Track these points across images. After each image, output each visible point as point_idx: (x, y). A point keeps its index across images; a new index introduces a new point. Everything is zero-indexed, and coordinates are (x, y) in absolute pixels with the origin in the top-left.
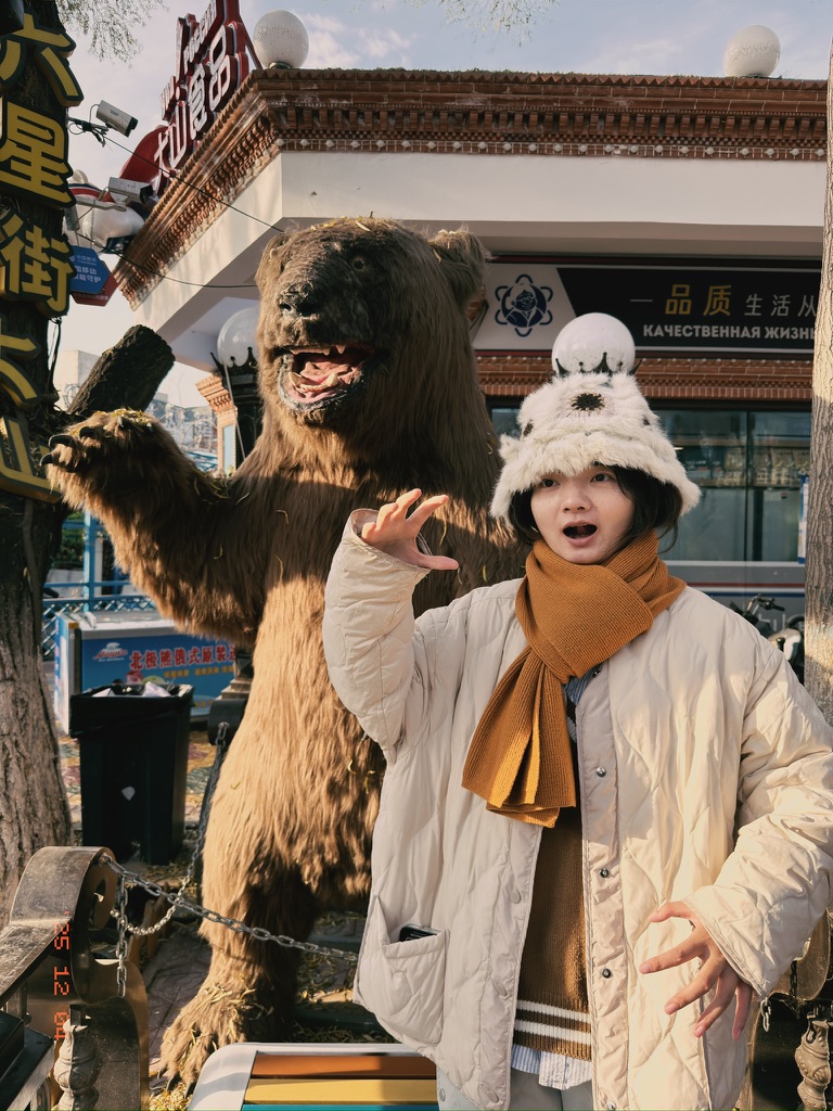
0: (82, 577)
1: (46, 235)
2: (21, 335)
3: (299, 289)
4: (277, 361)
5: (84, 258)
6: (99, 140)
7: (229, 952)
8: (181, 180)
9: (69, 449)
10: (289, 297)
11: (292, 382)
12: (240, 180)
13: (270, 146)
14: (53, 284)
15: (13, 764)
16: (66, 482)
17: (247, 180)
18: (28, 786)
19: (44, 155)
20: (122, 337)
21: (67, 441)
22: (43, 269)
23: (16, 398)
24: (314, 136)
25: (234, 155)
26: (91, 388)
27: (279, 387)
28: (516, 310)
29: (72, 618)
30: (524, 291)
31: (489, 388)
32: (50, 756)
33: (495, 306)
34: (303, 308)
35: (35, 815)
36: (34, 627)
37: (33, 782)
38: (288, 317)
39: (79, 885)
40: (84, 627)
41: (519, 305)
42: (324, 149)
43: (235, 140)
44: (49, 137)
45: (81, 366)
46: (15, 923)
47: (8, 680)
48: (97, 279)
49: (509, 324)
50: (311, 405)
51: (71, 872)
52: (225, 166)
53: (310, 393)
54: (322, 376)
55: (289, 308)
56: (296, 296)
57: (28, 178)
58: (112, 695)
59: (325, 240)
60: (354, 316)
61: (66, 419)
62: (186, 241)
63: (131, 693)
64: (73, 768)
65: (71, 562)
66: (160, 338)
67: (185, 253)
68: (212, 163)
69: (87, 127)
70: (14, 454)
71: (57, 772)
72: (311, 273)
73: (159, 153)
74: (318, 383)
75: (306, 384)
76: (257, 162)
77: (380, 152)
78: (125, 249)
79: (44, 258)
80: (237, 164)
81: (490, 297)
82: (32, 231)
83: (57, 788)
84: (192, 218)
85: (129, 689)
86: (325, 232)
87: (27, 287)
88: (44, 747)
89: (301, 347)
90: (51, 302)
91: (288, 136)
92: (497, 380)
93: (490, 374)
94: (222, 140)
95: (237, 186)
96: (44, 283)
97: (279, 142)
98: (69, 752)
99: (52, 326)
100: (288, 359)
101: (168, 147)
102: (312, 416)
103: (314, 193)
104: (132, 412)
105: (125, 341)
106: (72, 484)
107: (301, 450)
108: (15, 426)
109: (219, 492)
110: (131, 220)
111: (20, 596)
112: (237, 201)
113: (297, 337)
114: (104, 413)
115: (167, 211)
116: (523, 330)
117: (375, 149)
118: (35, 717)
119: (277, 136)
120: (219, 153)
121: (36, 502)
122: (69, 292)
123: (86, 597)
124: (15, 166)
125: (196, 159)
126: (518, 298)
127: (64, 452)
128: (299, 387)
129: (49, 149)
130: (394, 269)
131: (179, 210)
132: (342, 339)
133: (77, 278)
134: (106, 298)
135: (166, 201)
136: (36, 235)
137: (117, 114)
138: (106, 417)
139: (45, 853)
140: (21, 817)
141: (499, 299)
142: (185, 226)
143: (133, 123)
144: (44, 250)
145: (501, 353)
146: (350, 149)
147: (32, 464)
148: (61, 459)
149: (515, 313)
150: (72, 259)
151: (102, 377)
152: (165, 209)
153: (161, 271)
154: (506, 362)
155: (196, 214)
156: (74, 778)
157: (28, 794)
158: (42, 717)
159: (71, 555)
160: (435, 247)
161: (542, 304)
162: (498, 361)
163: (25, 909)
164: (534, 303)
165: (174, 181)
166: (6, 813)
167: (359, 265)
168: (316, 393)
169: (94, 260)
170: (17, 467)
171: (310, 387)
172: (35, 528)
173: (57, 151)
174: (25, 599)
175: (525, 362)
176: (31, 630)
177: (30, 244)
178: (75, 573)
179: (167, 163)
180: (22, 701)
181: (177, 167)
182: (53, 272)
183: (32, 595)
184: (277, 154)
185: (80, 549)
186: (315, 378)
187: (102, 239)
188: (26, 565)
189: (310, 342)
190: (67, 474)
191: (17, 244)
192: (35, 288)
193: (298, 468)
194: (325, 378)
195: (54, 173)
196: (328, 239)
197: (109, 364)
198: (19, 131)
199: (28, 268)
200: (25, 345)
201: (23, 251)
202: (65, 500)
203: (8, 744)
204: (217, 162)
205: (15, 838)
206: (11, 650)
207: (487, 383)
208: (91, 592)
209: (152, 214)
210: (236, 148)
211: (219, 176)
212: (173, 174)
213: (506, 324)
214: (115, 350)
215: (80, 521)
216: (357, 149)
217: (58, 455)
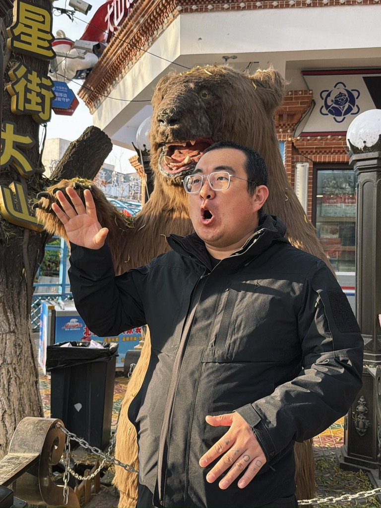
0: (59, 281)
1: (39, 76)
2: (24, 134)
3: (168, 111)
4: (159, 150)
5: (60, 88)
6: (70, 18)
7: (128, 494)
8: (121, 32)
9: (48, 200)
10: (163, 116)
11: (166, 162)
12: (155, 32)
13: (173, 10)
14: (42, 104)
15: (12, 381)
16: (46, 218)
17: (159, 32)
18: (21, 395)
19: (39, 30)
20: (82, 133)
21: (46, 196)
22: (37, 96)
23: (21, 172)
24: (200, 3)
25: (152, 17)
26: (63, 164)
27: (159, 164)
28: (334, 105)
29: (50, 303)
30: (340, 93)
31: (315, 157)
32: (33, 379)
33: (320, 103)
34: (171, 121)
35: (24, 413)
36: (27, 303)
37: (23, 392)
38: (163, 126)
39: (45, 437)
40: (57, 309)
41: (336, 102)
42: (207, 10)
43: (153, 8)
44: (41, 19)
45: (61, 148)
46: (11, 454)
47: (12, 332)
48: (67, 100)
49: (329, 114)
50: (175, 174)
51: (40, 430)
52: (146, 24)
53: (175, 168)
54: (182, 158)
55: (163, 122)
56: (167, 115)
57: (30, 44)
58: (71, 346)
59: (185, 82)
60: (201, 125)
61: (48, 182)
62: (123, 71)
63: (82, 346)
64: (47, 395)
65: (52, 271)
66: (104, 133)
67: (122, 78)
68: (139, 22)
69: (64, 11)
70: (19, 203)
71: (37, 389)
72: (175, 103)
73: (108, 17)
74: (180, 162)
75: (173, 163)
76: (165, 20)
77: (242, 10)
78: (87, 76)
79: (38, 89)
80: (154, 22)
81: (317, 97)
82: (31, 74)
83: (37, 398)
84: (127, 56)
85: (81, 344)
86: (186, 77)
87: (28, 107)
88: (30, 373)
89: (169, 143)
90: (41, 115)
91: (185, 4)
92: (321, 152)
93: (316, 148)
94: (145, 8)
95: (154, 36)
96: (37, 104)
97: (179, 8)
98: (46, 386)
99: (41, 128)
100: (165, 149)
101: (113, 13)
102: (175, 181)
103: (200, 39)
104: (81, 179)
105: (84, 136)
106: (49, 219)
107: (174, 200)
108: (20, 187)
109: (129, 224)
110: (91, 59)
111: (20, 285)
112: (153, 45)
113: (167, 137)
114: (66, 180)
115: (113, 51)
116: (339, 119)
117: (239, 8)
118: (26, 355)
119: (177, 4)
120: (143, 16)
121: (31, 231)
122: (51, 108)
123: (60, 292)
124: (23, 37)
125: (129, 20)
126: (336, 98)
127: (44, 201)
128: (169, 164)
129: (41, 26)
130: (225, 96)
131: (119, 52)
132: (193, 137)
133: (56, 100)
134: (73, 111)
135: (111, 47)
136: (34, 77)
137: (80, 3)
138: (67, 182)
139: (27, 420)
140: (16, 412)
141: (323, 99)
142: (123, 62)
143: (90, 7)
144: (38, 85)
145: (324, 134)
146: (223, 9)
147: (29, 209)
148: (43, 206)
149: (333, 107)
150: (53, 89)
151: (70, 157)
152: (111, 51)
153: (108, 89)
154: (327, 139)
155: (129, 53)
156: (48, 401)
157: (20, 399)
158: (30, 356)
159: (52, 268)
160: (253, 80)
161: (352, 100)
162: (321, 139)
163: (16, 447)
164: (346, 101)
165: (116, 33)
166: (8, 409)
167: (205, 95)
168: (178, 168)
169: (66, 89)
170: (20, 211)
171: (175, 164)
172: (30, 246)
173: (46, 27)
174: (22, 287)
175: (340, 139)
176: (26, 304)
177: (30, 82)
178: (54, 278)
179: (112, 23)
180: (19, 345)
181: (119, 25)
182: (43, 97)
183: (26, 284)
184: (178, 15)
185: (57, 264)
186: (179, 159)
187: (73, 71)
188: (24, 267)
189: (174, 140)
190: (46, 214)
191: (23, 82)
192: (33, 107)
193: (172, 210)
194: (184, 159)
195: (44, 40)
196: (187, 82)
197: (74, 150)
198: (26, 17)
199: (29, 96)
200: (26, 140)
201: (26, 86)
202: (45, 228)
203: (11, 370)
204: (142, 21)
205: (12, 424)
206: (14, 315)
207: (314, 154)
208: (63, 290)
209: (103, 55)
210: (153, 12)
211: (143, 30)
212: (116, 29)
213: (327, 114)
214: (78, 141)
215: (58, 246)
216: (228, 9)
217: (42, 204)
